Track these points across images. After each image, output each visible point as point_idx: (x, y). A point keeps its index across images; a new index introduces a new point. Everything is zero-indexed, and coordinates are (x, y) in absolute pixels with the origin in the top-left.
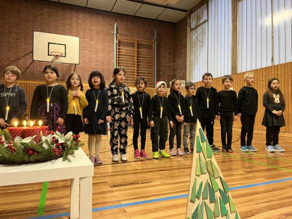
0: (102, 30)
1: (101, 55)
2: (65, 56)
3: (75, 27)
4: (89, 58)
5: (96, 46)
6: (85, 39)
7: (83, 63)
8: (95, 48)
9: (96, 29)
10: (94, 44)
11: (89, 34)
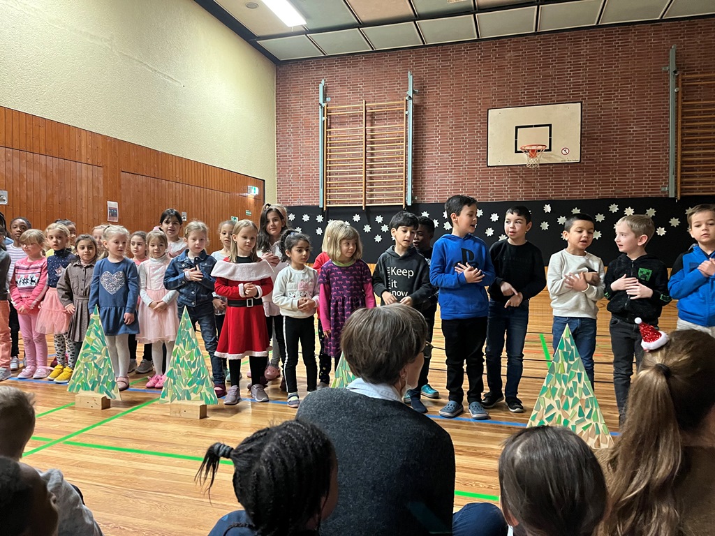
0: (636, 70)
1: (636, 131)
2: (550, 150)
3: (572, 77)
4: (604, 142)
5: (621, 111)
8: (617, 117)
9: (622, 71)
10: (616, 106)
11: (603, 86)
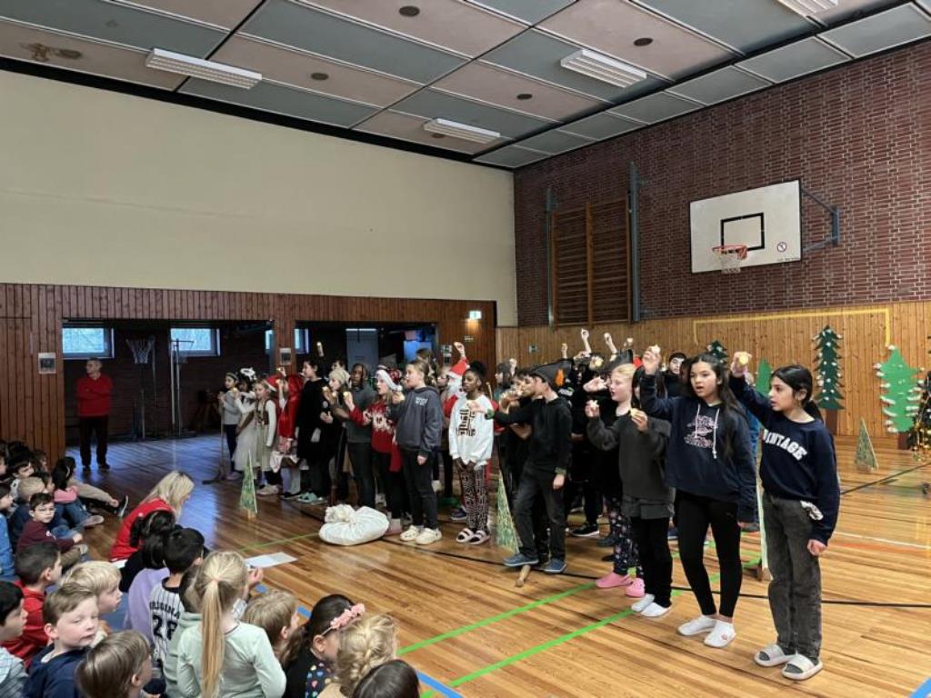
0: (918, 111)
2: (763, 247)
3: (829, 135)
4: (878, 221)
5: (901, 173)
6: (860, 160)
7: (857, 243)
8: (896, 183)
9: (899, 116)
10: (893, 168)
